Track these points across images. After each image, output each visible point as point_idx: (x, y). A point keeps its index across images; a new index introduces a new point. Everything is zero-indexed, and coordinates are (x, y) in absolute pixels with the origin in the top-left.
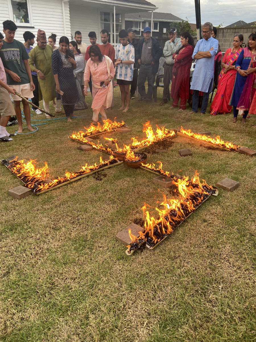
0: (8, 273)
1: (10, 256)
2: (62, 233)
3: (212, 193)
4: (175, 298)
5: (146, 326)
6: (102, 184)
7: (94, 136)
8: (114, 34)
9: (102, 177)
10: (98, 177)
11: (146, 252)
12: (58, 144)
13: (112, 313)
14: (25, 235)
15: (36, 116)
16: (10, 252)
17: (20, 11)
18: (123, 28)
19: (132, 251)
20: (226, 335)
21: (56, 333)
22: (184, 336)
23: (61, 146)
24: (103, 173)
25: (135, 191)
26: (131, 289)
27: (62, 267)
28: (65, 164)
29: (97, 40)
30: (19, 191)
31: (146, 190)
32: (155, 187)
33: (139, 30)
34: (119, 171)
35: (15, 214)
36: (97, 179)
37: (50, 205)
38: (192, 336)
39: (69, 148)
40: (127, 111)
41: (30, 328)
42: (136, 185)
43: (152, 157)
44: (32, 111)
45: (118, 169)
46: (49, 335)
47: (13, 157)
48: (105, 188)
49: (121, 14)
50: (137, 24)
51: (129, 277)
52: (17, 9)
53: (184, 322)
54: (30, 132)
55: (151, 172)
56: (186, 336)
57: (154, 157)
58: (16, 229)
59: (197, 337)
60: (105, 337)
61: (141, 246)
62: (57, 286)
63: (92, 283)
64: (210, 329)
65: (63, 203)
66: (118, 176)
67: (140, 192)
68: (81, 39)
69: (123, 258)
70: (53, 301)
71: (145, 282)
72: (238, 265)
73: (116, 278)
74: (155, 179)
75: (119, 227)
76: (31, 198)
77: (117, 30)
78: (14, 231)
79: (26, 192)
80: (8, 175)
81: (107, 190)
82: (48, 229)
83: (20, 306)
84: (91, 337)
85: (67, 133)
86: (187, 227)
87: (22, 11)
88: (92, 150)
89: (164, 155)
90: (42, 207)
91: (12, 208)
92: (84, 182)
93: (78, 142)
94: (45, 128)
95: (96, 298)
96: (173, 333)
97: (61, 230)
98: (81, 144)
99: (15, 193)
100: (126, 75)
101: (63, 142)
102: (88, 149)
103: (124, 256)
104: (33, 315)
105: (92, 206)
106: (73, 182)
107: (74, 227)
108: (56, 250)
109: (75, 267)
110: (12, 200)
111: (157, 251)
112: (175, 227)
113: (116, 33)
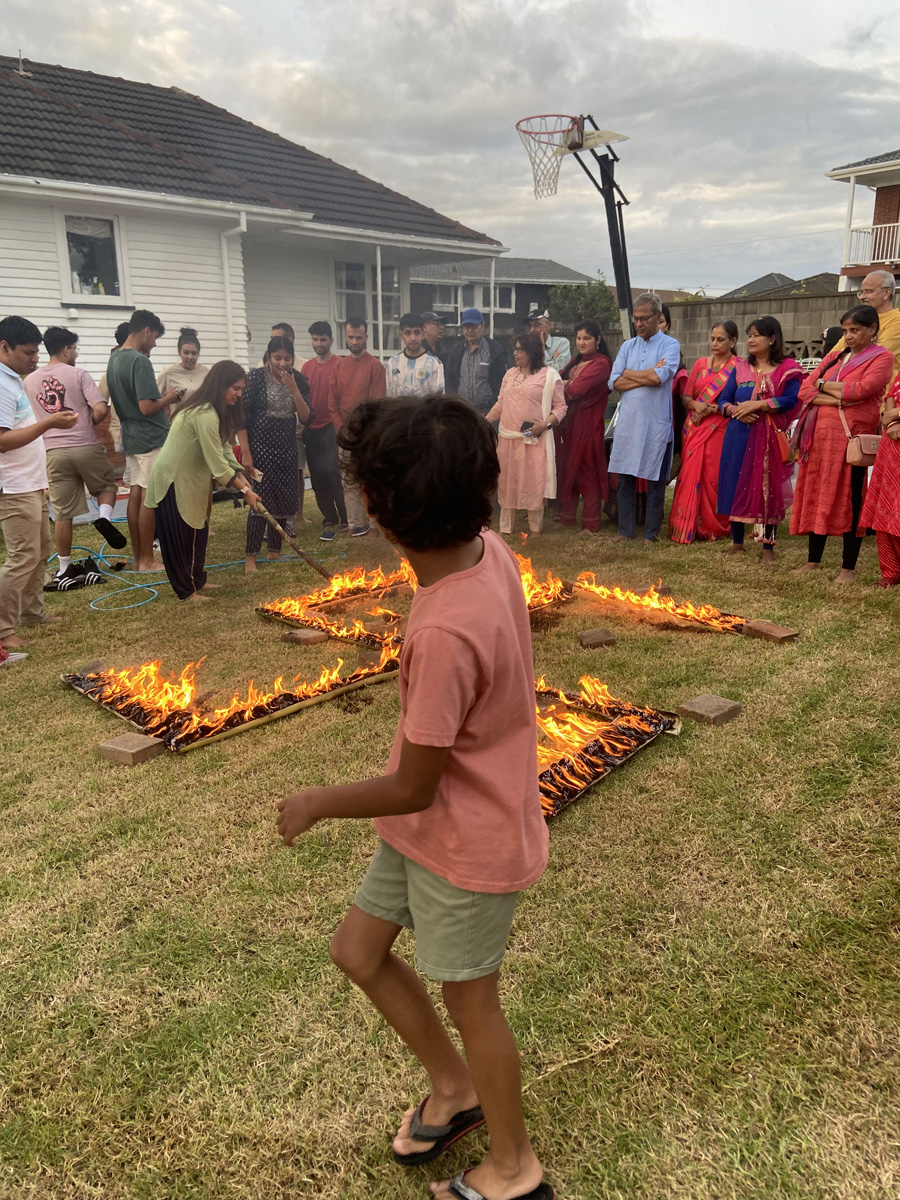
6: (363, 720)
7: (330, 607)
9: (361, 705)
14: (162, 842)
24: (362, 694)
33: (453, 310)
36: (345, 710)
37: (221, 774)
48: (371, 730)
49: (399, 268)
50: (447, 292)
58: (135, 831)
59: (614, 1009)
62: (262, 935)
64: (644, 993)
65: (256, 769)
72: (723, 877)
78: (129, 835)
81: (376, 734)
86: (596, 803)
90: (200, 782)
92: (310, 718)
106: (279, 719)
108: (249, 868)
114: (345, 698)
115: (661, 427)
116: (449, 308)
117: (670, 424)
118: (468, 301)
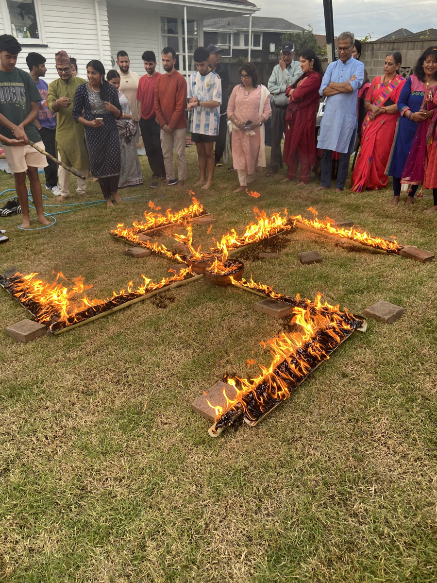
0: (6, 470)
1: (9, 441)
2: (98, 400)
3: (356, 326)
4: (295, 510)
5: (245, 559)
6: (168, 315)
7: (153, 232)
8: (185, 54)
9: (167, 302)
10: (161, 302)
11: (244, 431)
12: (90, 247)
13: (186, 537)
14: (35, 405)
15: (53, 199)
16: (9, 434)
17: (23, 18)
18: (201, 44)
19: (219, 430)
20: (383, 573)
21: (90, 574)
22: (310, 576)
23: (96, 250)
24: (168, 295)
25: (225, 326)
26: (218, 495)
27: (99, 459)
28: (104, 280)
29: (157, 66)
30: (25, 328)
31: (243, 323)
32: (257, 318)
33: (228, 48)
34: (195, 291)
35: (18, 369)
36: (158, 305)
37: (78, 352)
38: (324, 576)
39: (109, 253)
40: (209, 187)
41: (44, 566)
42: (225, 315)
43: (252, 266)
44: (47, 190)
45: (194, 288)
46: (77, 577)
47: (13, 270)
48: (172, 322)
49: (197, 21)
50: (225, 37)
51: (215, 475)
52: (19, 14)
53: (310, 552)
54: (42, 226)
55: (251, 293)
56: (314, 575)
57: (256, 266)
58: (20, 394)
59: (334, 577)
60: (174, 579)
61: (235, 421)
62: (90, 492)
63: (150, 486)
64: (355, 563)
65: (100, 348)
66: (195, 300)
67: (232, 327)
68: (127, 64)
69: (204, 442)
70: (83, 518)
71: (242, 483)
72: (403, 452)
73: (192, 477)
74: (258, 304)
75: (196, 388)
76: (46, 341)
77: (190, 48)
78: (15, 397)
79: (37, 330)
80: (5, 302)
81: (176, 325)
82: (75, 394)
83: (28, 528)
84: (150, 579)
85: (106, 227)
86: (314, 386)
87: (26, 17)
88: (150, 256)
89: (273, 263)
90: (65, 357)
91: (12, 357)
92: (136, 311)
93: (126, 243)
94: (68, 220)
95: (157, 513)
96: (292, 572)
97: (97, 395)
98: (131, 245)
99: (18, 332)
100: (207, 125)
101: (100, 242)
102: (143, 254)
103: (206, 439)
104: (50, 543)
105: (151, 352)
106: (117, 311)
107: (119, 390)
108: (88, 430)
109: (122, 459)
110: (13, 344)
111: (263, 429)
112: (294, 387)
113: (188, 53)
114: (158, 297)
115: (350, 119)
116: (226, 47)
117: (356, 117)
118: (237, 43)
